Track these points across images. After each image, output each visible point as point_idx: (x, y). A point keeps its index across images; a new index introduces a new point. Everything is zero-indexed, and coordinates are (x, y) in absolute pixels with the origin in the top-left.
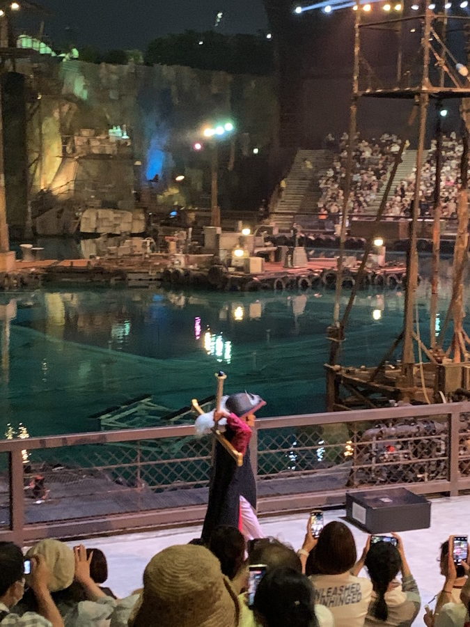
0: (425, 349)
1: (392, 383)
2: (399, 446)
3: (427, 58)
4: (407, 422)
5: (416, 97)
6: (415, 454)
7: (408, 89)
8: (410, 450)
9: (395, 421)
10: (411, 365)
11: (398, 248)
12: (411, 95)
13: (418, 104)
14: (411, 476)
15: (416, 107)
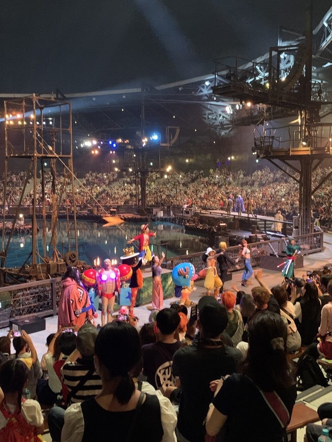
0: (41, 257)
1: (28, 273)
2: (31, 298)
3: (35, 142)
4: (35, 288)
5: (32, 158)
6: (39, 301)
7: (28, 155)
8: (36, 299)
9: (29, 288)
10: (36, 265)
11: (29, 218)
12: (30, 157)
13: (33, 161)
14: (37, 310)
15: (32, 162)
